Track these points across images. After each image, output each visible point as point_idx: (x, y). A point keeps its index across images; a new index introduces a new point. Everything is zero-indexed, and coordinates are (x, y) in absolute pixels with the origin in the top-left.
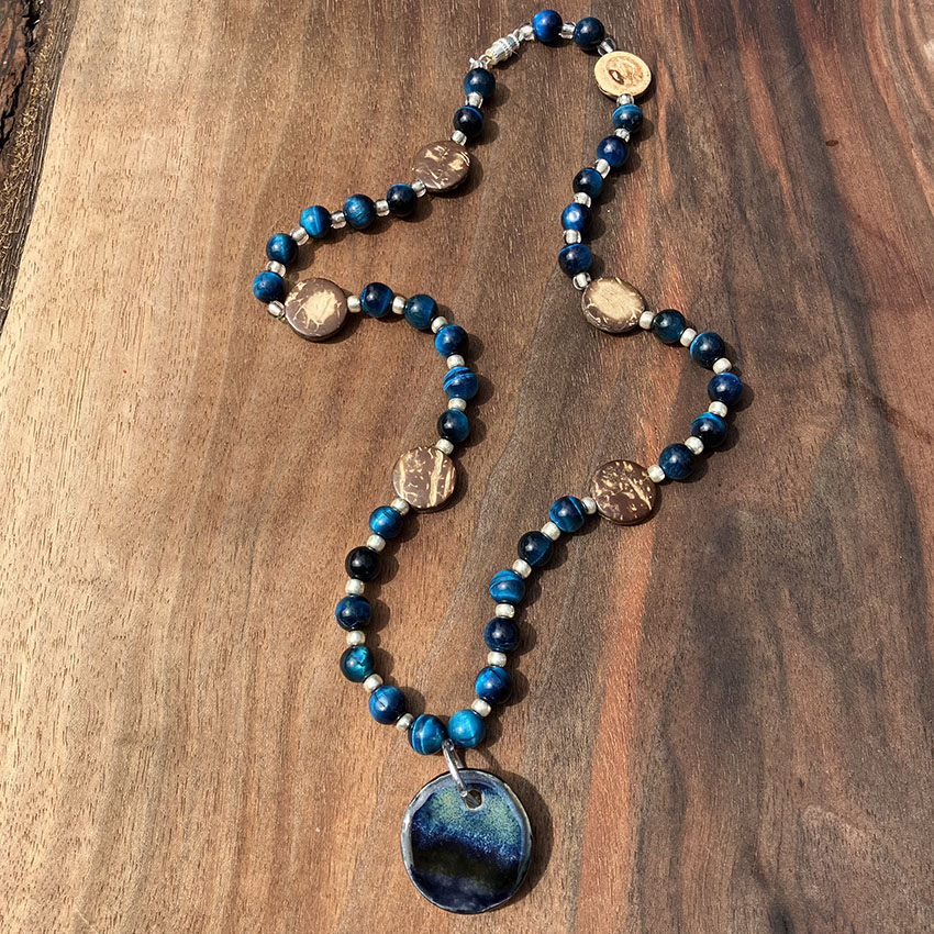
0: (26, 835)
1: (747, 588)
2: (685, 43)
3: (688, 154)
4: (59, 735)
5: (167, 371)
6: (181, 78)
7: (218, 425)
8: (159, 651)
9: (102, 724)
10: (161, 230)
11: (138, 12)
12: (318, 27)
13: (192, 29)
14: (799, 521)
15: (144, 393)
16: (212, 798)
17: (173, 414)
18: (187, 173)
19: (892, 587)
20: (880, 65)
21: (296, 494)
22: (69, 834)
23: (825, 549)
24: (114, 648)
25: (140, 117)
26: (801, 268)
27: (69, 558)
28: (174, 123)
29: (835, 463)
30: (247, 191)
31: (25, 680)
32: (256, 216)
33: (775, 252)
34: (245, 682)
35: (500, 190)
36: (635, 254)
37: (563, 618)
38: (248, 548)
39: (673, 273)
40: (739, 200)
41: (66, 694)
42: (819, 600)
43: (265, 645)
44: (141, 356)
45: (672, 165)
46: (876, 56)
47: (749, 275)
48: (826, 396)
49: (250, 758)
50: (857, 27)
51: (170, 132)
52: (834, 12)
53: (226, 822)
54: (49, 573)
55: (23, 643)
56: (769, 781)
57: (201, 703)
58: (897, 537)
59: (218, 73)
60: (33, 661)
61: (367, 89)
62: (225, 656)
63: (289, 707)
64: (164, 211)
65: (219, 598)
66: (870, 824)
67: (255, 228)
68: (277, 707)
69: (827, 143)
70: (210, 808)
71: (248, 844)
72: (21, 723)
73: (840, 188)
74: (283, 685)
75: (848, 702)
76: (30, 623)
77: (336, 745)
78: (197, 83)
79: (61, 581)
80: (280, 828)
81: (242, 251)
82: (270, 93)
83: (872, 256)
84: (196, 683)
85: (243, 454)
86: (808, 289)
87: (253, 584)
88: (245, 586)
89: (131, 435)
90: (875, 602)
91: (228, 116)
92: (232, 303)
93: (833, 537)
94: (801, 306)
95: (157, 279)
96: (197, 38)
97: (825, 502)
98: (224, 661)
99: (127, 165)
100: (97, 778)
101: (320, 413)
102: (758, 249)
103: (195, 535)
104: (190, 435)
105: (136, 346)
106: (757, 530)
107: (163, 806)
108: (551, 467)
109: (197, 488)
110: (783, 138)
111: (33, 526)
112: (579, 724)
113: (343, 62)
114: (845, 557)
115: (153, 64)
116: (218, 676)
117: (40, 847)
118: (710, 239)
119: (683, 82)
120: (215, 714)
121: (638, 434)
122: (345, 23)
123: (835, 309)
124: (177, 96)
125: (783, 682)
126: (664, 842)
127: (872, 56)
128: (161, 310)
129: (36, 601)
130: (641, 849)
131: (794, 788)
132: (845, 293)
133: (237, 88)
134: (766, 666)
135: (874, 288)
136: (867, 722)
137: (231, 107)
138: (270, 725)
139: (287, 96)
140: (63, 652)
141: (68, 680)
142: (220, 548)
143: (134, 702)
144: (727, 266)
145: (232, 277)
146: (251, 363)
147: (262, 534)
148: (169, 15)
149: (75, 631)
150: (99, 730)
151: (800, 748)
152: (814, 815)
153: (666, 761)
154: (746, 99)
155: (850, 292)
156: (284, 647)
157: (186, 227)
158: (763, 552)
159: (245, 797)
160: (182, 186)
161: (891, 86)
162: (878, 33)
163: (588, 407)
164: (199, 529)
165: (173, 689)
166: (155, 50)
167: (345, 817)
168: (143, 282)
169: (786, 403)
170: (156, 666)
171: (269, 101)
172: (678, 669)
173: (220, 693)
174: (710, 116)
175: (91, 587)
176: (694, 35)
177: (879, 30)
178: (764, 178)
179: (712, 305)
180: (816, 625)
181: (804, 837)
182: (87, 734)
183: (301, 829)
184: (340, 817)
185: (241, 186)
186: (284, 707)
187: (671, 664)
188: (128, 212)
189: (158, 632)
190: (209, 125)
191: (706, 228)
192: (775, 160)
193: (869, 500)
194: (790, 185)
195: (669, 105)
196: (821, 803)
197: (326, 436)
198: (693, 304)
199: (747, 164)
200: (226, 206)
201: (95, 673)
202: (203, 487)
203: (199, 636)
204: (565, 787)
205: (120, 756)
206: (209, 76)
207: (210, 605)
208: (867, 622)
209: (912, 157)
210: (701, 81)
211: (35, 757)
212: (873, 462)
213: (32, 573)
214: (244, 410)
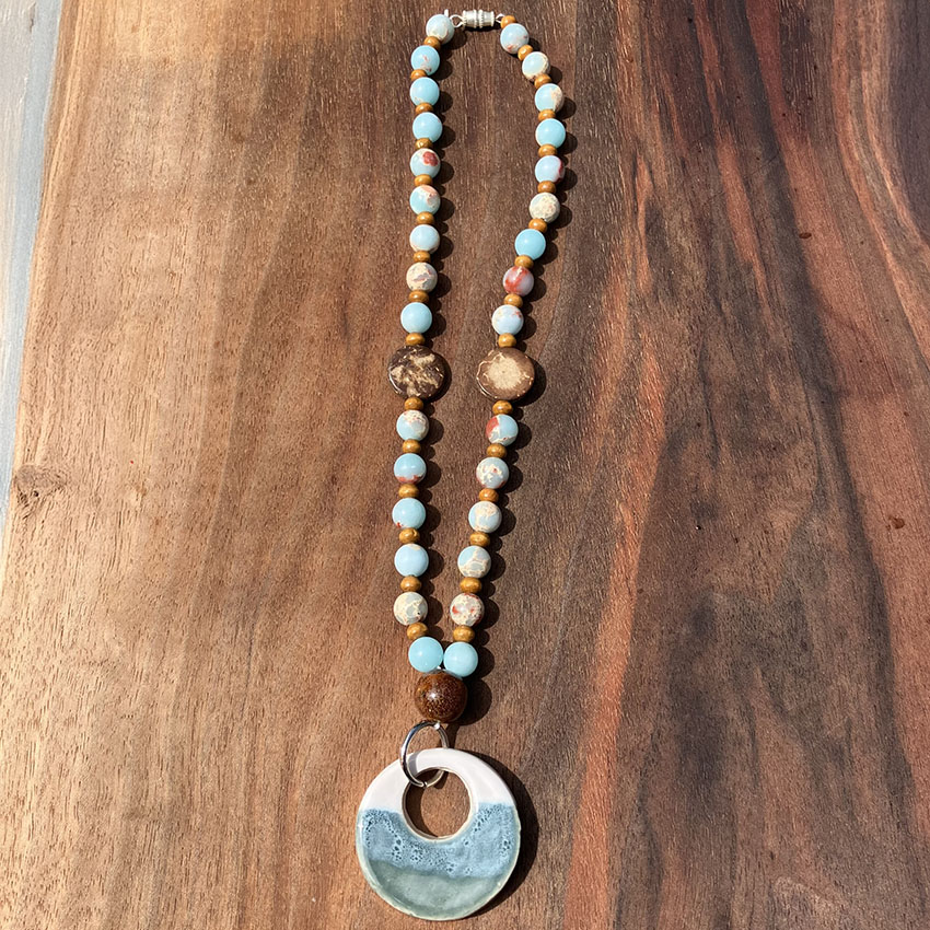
0: (40, 905)
1: (721, 667)
2: (664, 140)
3: (666, 249)
4: (71, 810)
5: (172, 462)
6: (183, 178)
7: (220, 513)
8: (164, 730)
9: (111, 799)
10: (166, 326)
11: (143, 115)
12: (313, 128)
13: (193, 131)
14: (771, 604)
15: (150, 482)
16: (214, 870)
17: (177, 503)
18: (190, 271)
19: (860, 667)
20: (851, 158)
21: (294, 579)
22: (82, 904)
23: (796, 630)
24: (122, 726)
25: (145, 216)
26: (774, 358)
27: (79, 641)
28: (177, 222)
29: (805, 547)
30: (247, 288)
31: (38, 758)
32: (256, 313)
33: (749, 343)
34: (245, 759)
35: (486, 285)
37: (546, 697)
38: (247, 630)
39: (650, 365)
40: (715, 293)
41: (77, 771)
42: (790, 679)
43: (264, 724)
44: (147, 447)
45: (650, 259)
46: (849, 150)
47: (724, 365)
48: (797, 482)
49: (249, 831)
50: (829, 122)
51: (174, 231)
52: (808, 108)
53: (227, 893)
54: (60, 656)
55: (37, 722)
56: (742, 855)
57: (204, 779)
58: (865, 618)
59: (218, 173)
60: (46, 739)
61: (360, 188)
62: (227, 733)
63: (287, 783)
64: (169, 308)
65: (219, 678)
66: (839, 895)
67: (255, 323)
68: (275, 783)
69: (801, 236)
70: (213, 879)
71: (248, 913)
72: (35, 799)
73: (813, 280)
75: (818, 778)
76: (43, 702)
77: (331, 819)
78: (199, 183)
79: (72, 663)
80: (278, 898)
81: (242, 346)
82: (268, 193)
83: (843, 345)
84: (199, 759)
85: (244, 540)
86: (782, 378)
87: (252, 665)
89: (138, 524)
90: (844, 681)
91: (228, 215)
92: (233, 396)
93: (804, 618)
94: (774, 395)
95: (162, 372)
96: (198, 139)
97: (796, 584)
98: (226, 739)
99: (133, 263)
100: (106, 850)
101: (316, 501)
102: (732, 339)
103: (198, 618)
104: (194, 523)
105: (143, 437)
106: (731, 612)
107: (168, 877)
108: (534, 550)
109: (200, 573)
110: (759, 232)
111: (45, 611)
112: (561, 798)
113: (337, 162)
114: (815, 638)
115: (157, 165)
116: (220, 753)
117: (53, 915)
119: (662, 178)
120: (217, 789)
121: (617, 519)
122: (339, 124)
123: (807, 397)
124: (180, 196)
125: (756, 759)
126: (641, 912)
127: (844, 150)
128: (166, 402)
129: (49, 681)
130: (619, 919)
131: (765, 861)
132: (816, 382)
133: (237, 188)
134: (739, 743)
135: (844, 376)
136: (836, 797)
137: (231, 207)
138: (269, 800)
139: (285, 195)
140: (74, 730)
141: (79, 758)
142: (222, 630)
143: (141, 778)
144: (703, 358)
145: (233, 371)
146: (250, 453)
147: (261, 617)
148: (172, 117)
149: (85, 710)
150: (108, 805)
151: (771, 822)
152: (784, 886)
153: (644, 834)
154: (722, 194)
155: (822, 380)
156: (281, 726)
157: (189, 323)
158: (737, 633)
159: (245, 868)
160: (185, 284)
161: (863, 179)
162: (850, 128)
163: (569, 493)
164: (202, 613)
165: (178, 765)
166: (159, 151)
167: (339, 887)
168: (149, 375)
169: (758, 489)
170: (161, 744)
171: (267, 200)
172: (655, 746)
173: (222, 770)
174: (687, 212)
175: (100, 668)
176: (672, 131)
177: (851, 125)
178: (739, 271)
179: (689, 394)
180: (787, 703)
181: (775, 909)
182: (97, 809)
183: (298, 899)
184: (335, 887)
185: (241, 284)
187: (649, 742)
188: (134, 308)
189: (163, 712)
190: (210, 224)
192: (749, 252)
193: (838, 582)
194: (764, 277)
195: (648, 202)
196: (791, 874)
197: (322, 523)
198: (669, 394)
199: (722, 256)
200: (228, 303)
201: (105, 751)
202: (206, 572)
203: (202, 715)
204: (548, 859)
205: (128, 829)
206: (210, 177)
207: (211, 685)
208: (836, 699)
209: (882, 249)
210: (679, 176)
211: (48, 831)
212: (842, 546)
213: (45, 655)
214: (244, 498)
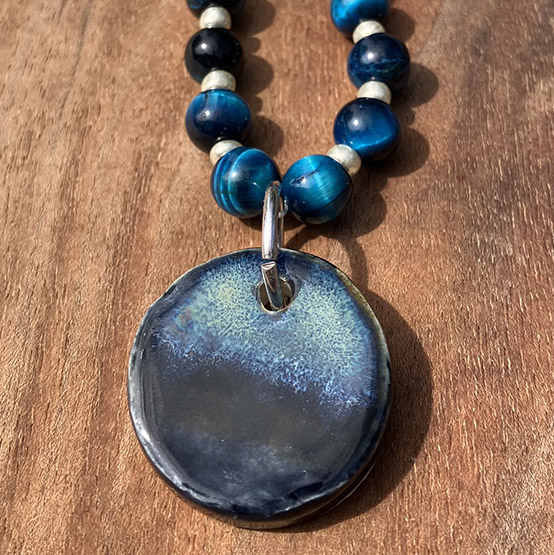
74: (126, 179)
88: (73, 49)
186: (124, 211)
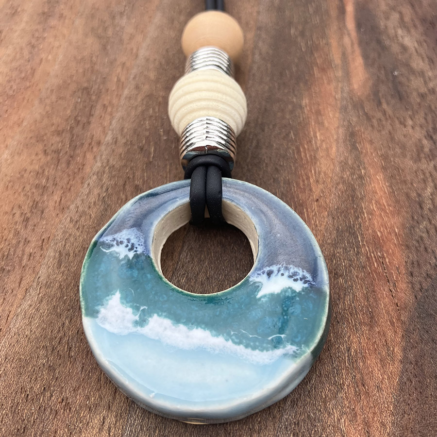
36: (323, 161)
118: (425, 142)
191: (418, 128)
